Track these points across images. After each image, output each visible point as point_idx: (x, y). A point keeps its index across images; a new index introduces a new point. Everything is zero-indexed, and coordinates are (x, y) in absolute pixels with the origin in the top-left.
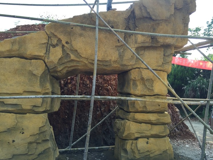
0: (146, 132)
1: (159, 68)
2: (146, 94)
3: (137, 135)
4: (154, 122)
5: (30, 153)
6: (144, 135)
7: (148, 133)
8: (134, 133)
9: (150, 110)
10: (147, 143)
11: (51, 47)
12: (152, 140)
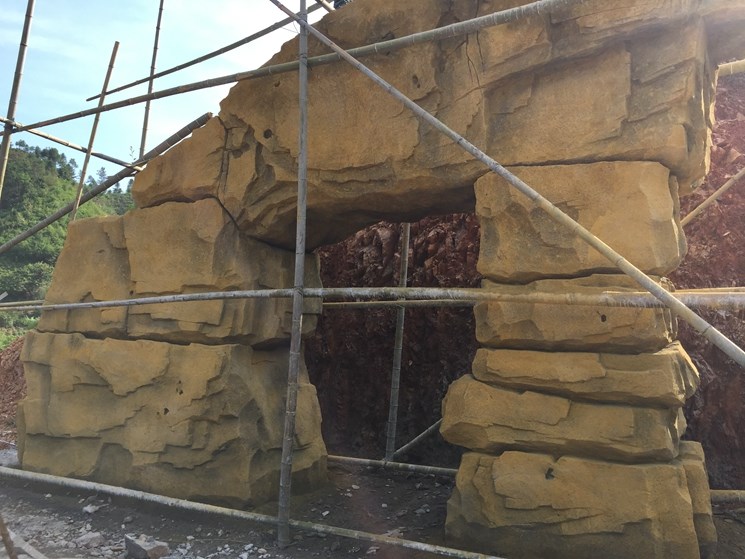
0: (543, 428)
1: (608, 150)
2: (543, 272)
3: (497, 437)
4: (577, 389)
5: (194, 447)
6: (533, 438)
7: (554, 435)
8: (482, 428)
9: (558, 338)
10: (549, 474)
11: (232, 157)
12: (570, 465)
